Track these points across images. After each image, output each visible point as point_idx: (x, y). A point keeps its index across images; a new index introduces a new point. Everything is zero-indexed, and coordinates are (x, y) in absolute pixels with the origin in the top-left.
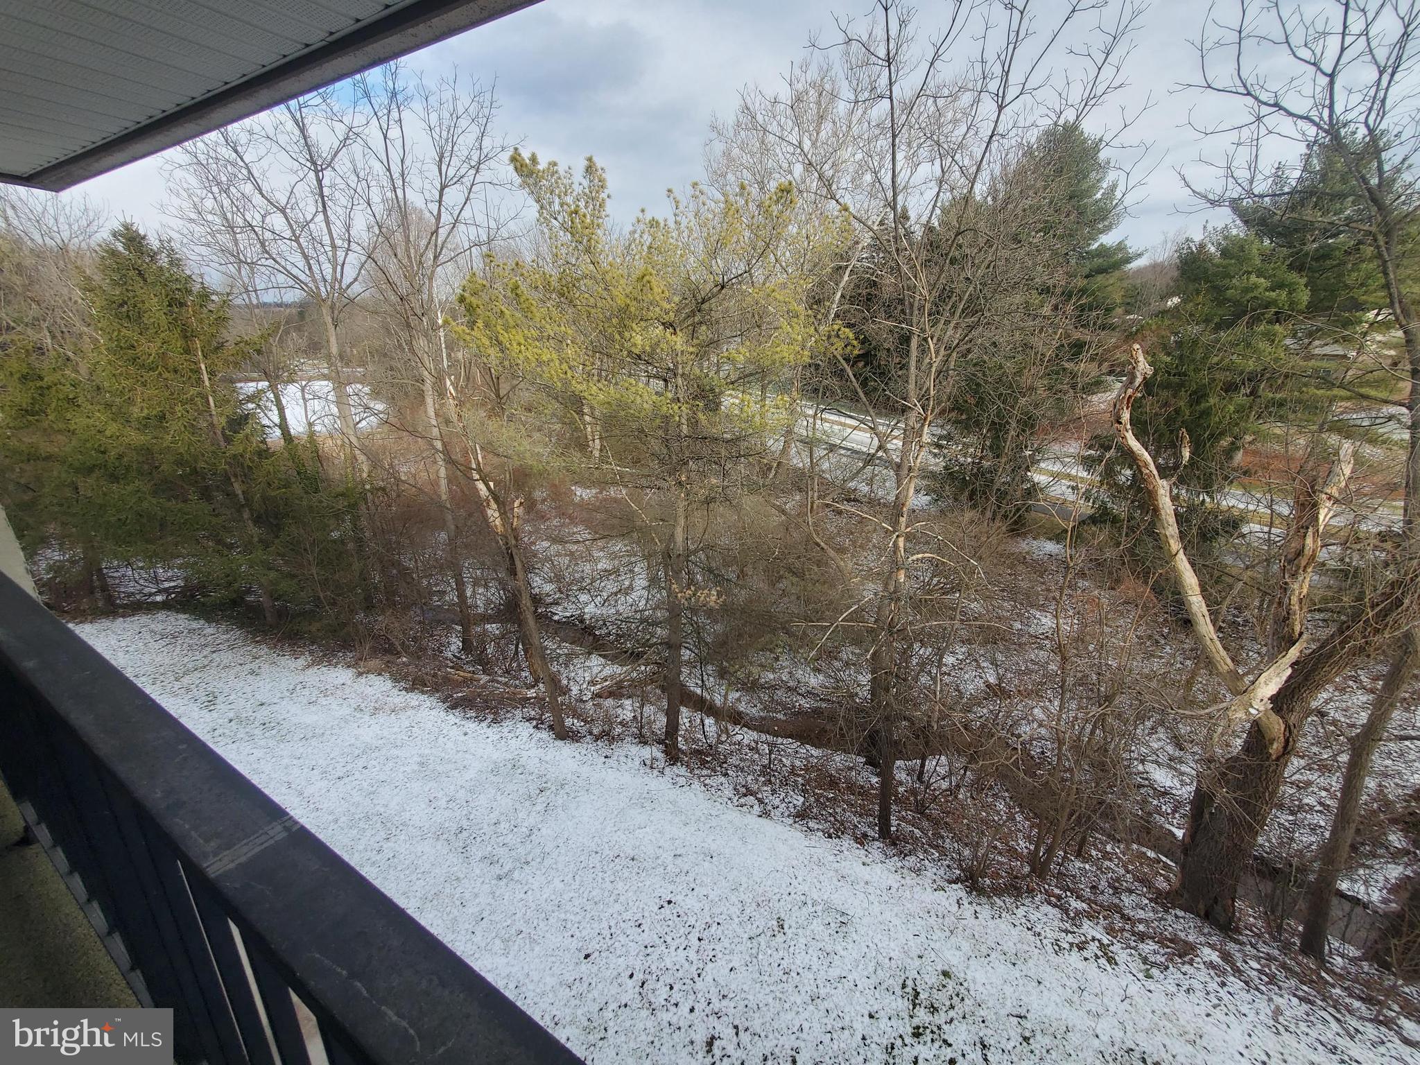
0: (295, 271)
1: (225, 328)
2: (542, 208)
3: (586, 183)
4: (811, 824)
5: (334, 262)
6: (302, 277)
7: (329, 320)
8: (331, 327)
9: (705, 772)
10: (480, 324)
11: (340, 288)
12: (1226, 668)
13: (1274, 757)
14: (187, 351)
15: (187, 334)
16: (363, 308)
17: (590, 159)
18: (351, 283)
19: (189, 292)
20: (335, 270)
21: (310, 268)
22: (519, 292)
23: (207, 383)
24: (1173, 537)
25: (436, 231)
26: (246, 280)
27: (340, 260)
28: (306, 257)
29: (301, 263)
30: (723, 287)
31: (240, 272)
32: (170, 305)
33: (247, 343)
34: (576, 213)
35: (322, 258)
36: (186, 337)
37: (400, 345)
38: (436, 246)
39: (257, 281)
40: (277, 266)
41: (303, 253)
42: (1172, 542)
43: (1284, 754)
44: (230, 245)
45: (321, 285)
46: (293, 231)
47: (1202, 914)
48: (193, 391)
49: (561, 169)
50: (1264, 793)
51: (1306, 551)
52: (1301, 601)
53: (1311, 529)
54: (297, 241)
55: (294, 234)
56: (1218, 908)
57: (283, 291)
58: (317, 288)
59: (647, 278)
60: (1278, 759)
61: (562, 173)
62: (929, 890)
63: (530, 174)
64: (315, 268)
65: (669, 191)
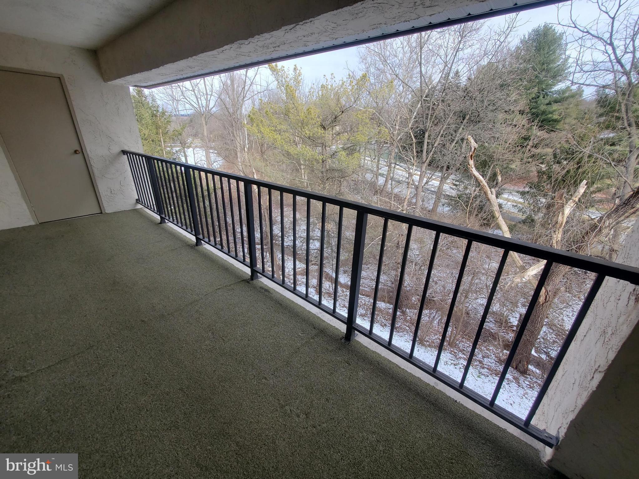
0: (193, 103)
1: (170, 125)
2: (278, 82)
3: (294, 74)
4: (365, 318)
5: (206, 99)
6: (195, 105)
7: (204, 122)
8: (204, 125)
9: (329, 298)
10: (255, 125)
11: (208, 109)
12: (519, 264)
13: (541, 303)
14: (157, 134)
15: (158, 127)
16: (216, 117)
17: (295, 65)
18: (212, 108)
19: (158, 111)
20: (207, 102)
21: (198, 102)
22: (268, 113)
23: (163, 146)
24: (496, 211)
25: (244, 88)
26: (175, 107)
27: (209, 99)
28: (197, 97)
29: (195, 100)
30: (343, 112)
31: (173, 103)
32: (152, 116)
33: (177, 131)
34: (288, 86)
35: (202, 98)
36: (157, 128)
37: (229, 133)
38: (244, 93)
39: (179, 107)
40: (186, 101)
41: (196, 96)
42: (496, 213)
43: (545, 302)
44: (170, 92)
45: (202, 109)
46: (193, 87)
47: (515, 367)
48: (159, 148)
49: (286, 69)
50: (538, 318)
51: (558, 222)
52: (557, 242)
53: (561, 213)
54: (194, 91)
55: (193, 89)
56: (520, 365)
57: (188, 111)
58: (200, 110)
59: (310, 110)
60: (543, 304)
61: (286, 70)
62: (403, 341)
63: (274, 71)
64: (200, 102)
65: (324, 75)
